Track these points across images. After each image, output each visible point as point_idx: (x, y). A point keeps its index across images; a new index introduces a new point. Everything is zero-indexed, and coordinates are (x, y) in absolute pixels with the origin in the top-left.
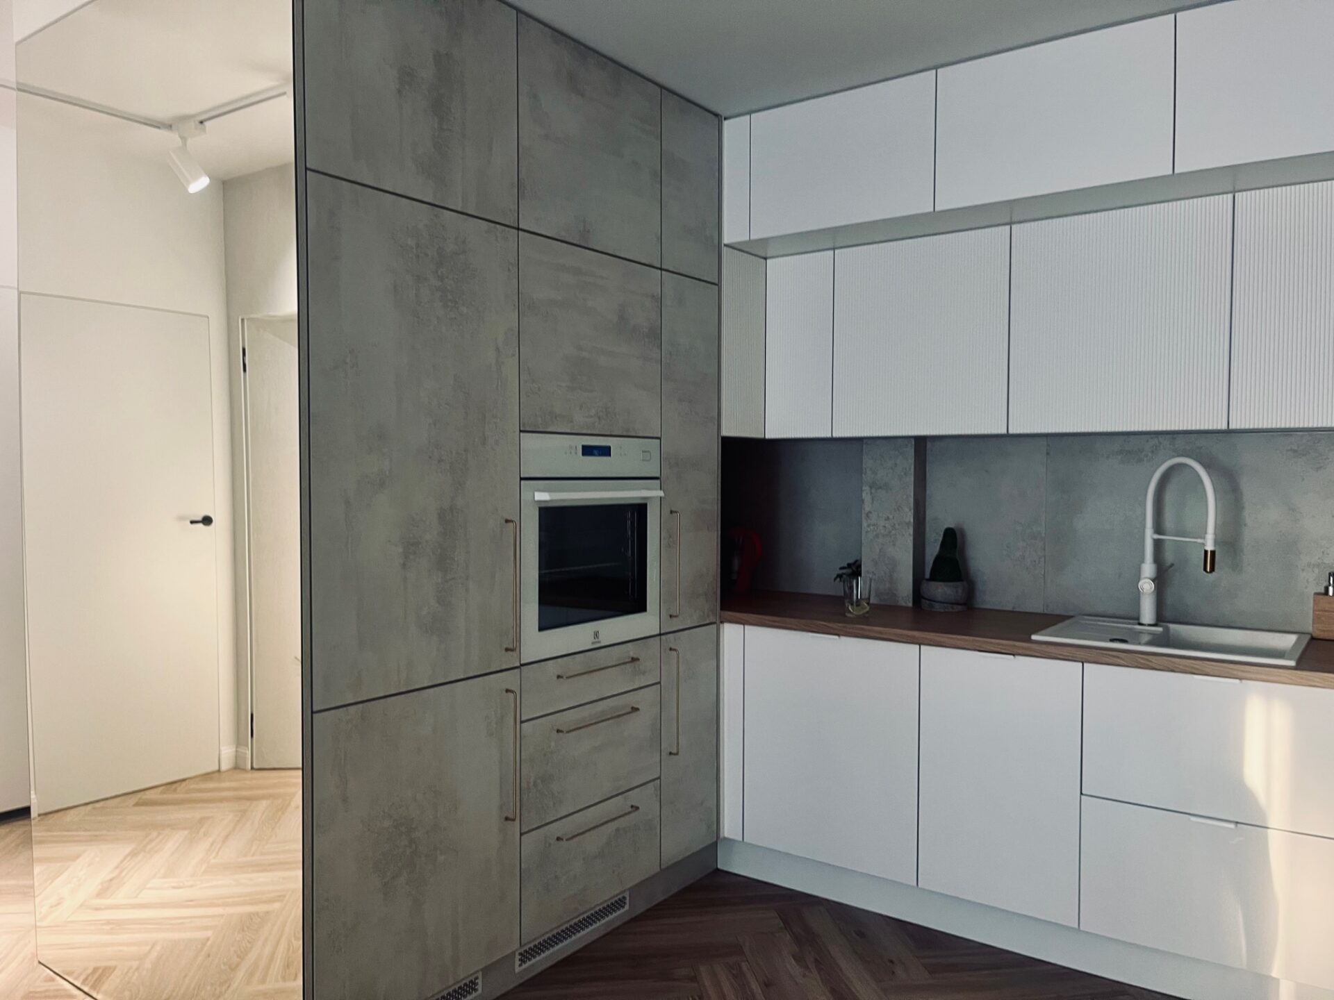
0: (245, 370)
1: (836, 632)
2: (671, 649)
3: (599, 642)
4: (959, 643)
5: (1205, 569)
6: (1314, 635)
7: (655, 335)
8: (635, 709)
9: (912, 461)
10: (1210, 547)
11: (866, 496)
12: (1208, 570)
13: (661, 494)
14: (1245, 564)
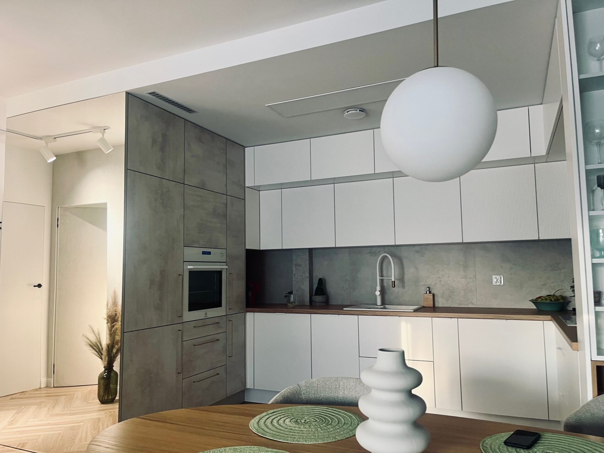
0: (58, 227)
1: (285, 312)
2: (230, 320)
3: (207, 316)
4: (322, 312)
5: (392, 287)
6: (425, 305)
7: (225, 216)
8: (218, 340)
9: (308, 256)
10: (393, 280)
11: (294, 269)
12: (393, 287)
13: (227, 267)
14: (405, 286)
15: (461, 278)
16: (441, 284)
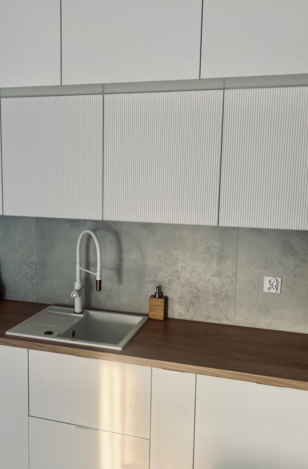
6: (150, 316)
10: (98, 279)
12: (98, 290)
14: (123, 280)
15: (213, 276)
16: (179, 283)
